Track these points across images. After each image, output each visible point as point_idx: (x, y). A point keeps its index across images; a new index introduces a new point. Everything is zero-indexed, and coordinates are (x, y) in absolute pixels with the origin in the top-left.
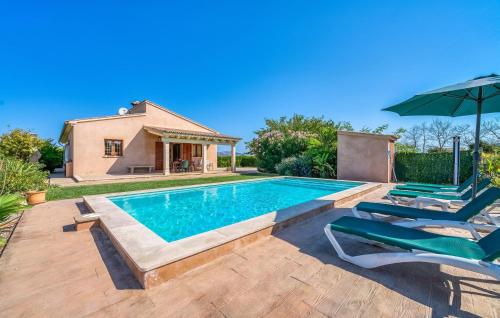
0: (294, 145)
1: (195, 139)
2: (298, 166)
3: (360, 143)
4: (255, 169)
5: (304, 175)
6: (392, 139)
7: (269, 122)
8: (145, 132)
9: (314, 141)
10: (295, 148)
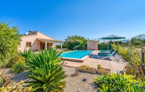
0: (77, 43)
1: (50, 41)
2: (79, 48)
3: (92, 43)
4: (66, 49)
5: (80, 50)
6: (97, 42)
7: (68, 37)
8: (37, 40)
9: (81, 42)
10: (77, 44)
